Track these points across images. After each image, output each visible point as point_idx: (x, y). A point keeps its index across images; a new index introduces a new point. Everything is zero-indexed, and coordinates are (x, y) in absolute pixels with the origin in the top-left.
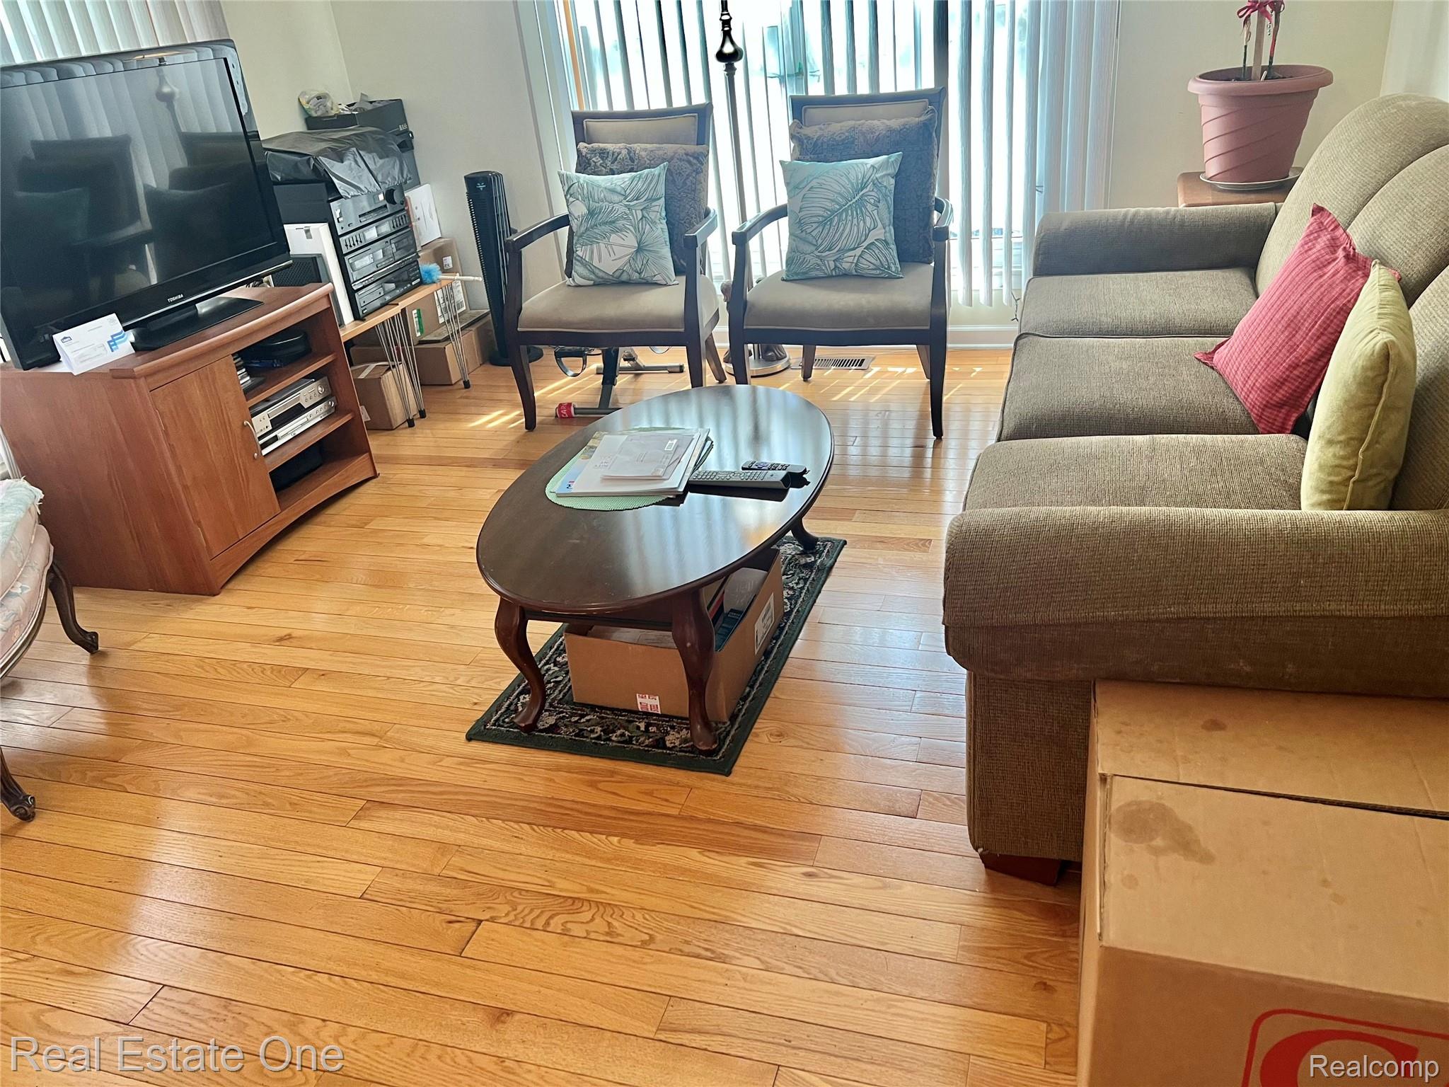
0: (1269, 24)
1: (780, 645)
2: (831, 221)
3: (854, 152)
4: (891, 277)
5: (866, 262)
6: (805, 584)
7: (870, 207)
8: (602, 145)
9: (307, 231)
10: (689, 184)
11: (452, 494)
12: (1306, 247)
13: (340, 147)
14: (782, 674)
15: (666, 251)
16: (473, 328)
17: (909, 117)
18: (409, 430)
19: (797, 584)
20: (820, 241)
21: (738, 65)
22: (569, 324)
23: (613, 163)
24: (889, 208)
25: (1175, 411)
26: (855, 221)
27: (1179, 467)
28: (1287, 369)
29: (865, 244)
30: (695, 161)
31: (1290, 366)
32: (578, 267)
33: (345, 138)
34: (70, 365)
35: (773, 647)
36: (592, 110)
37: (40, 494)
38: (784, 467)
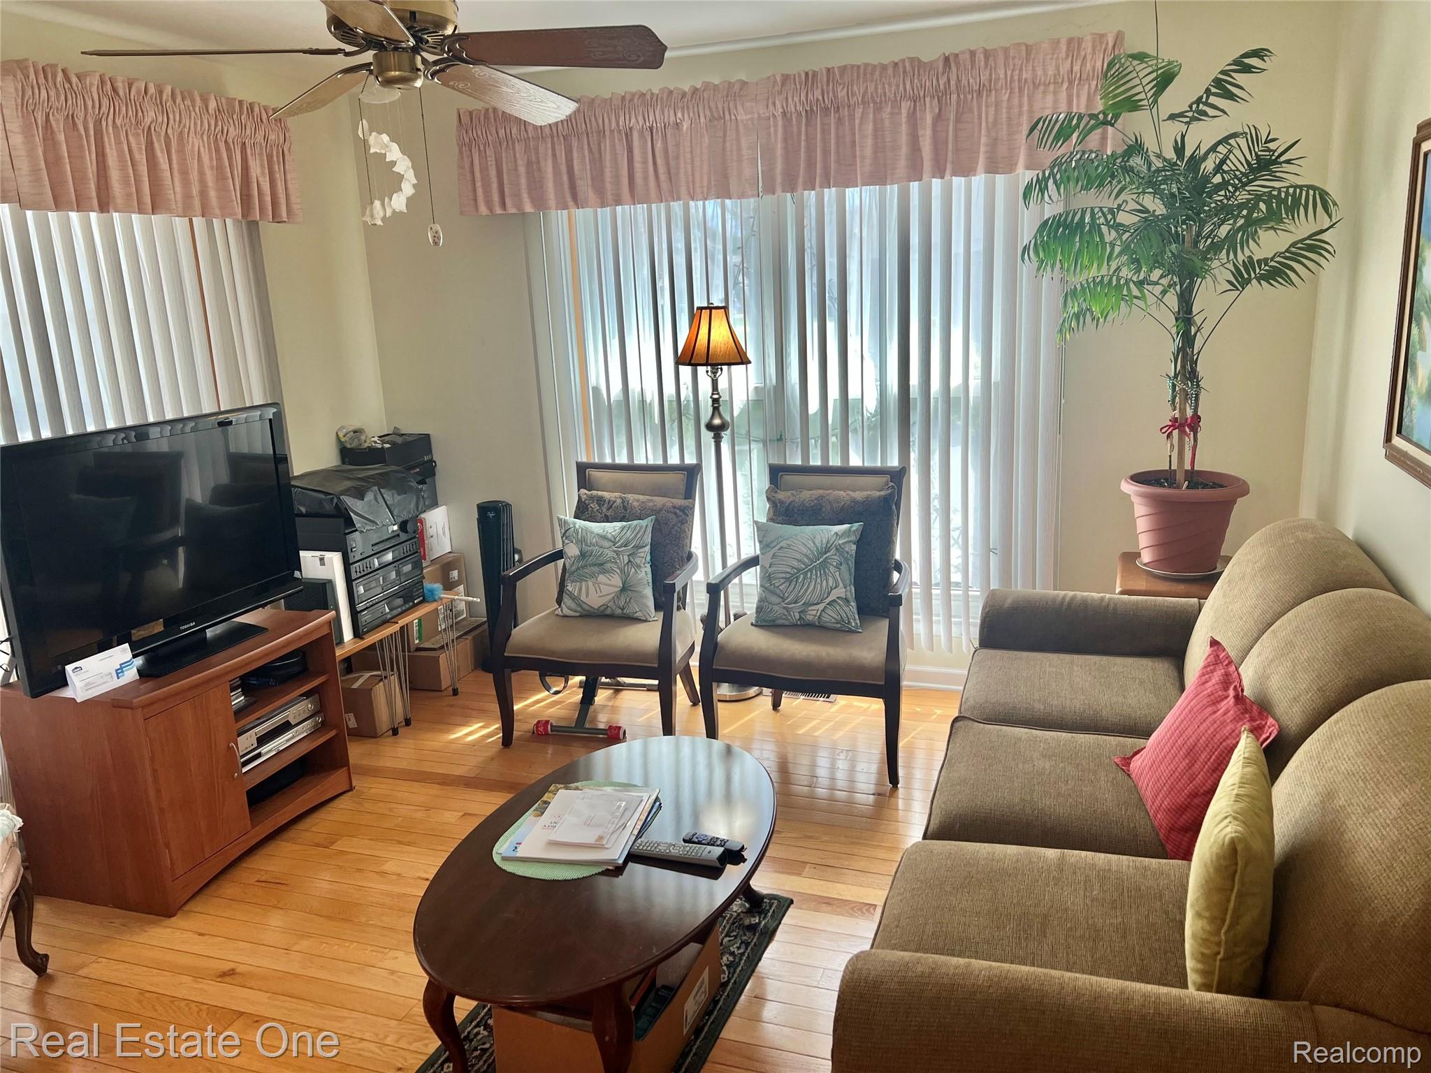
0: (1189, 442)
1: (711, 1023)
2: (797, 578)
3: (821, 518)
4: (851, 631)
5: (828, 617)
6: (746, 949)
7: (832, 569)
8: (600, 493)
9: (322, 559)
10: (674, 533)
11: (420, 815)
12: (1204, 678)
13: (363, 486)
14: (708, 1059)
15: (648, 592)
16: (470, 637)
17: (870, 490)
18: (391, 739)
19: (739, 948)
20: (786, 595)
21: (726, 435)
22: (553, 653)
23: (608, 509)
24: (850, 570)
25: (1089, 822)
26: (819, 580)
27: (1082, 893)
28: (1188, 797)
29: (828, 601)
30: (681, 514)
31: (1190, 794)
32: (566, 599)
33: (369, 477)
34: (75, 691)
35: (705, 1024)
36: (597, 461)
37: (19, 822)
38: (723, 843)
